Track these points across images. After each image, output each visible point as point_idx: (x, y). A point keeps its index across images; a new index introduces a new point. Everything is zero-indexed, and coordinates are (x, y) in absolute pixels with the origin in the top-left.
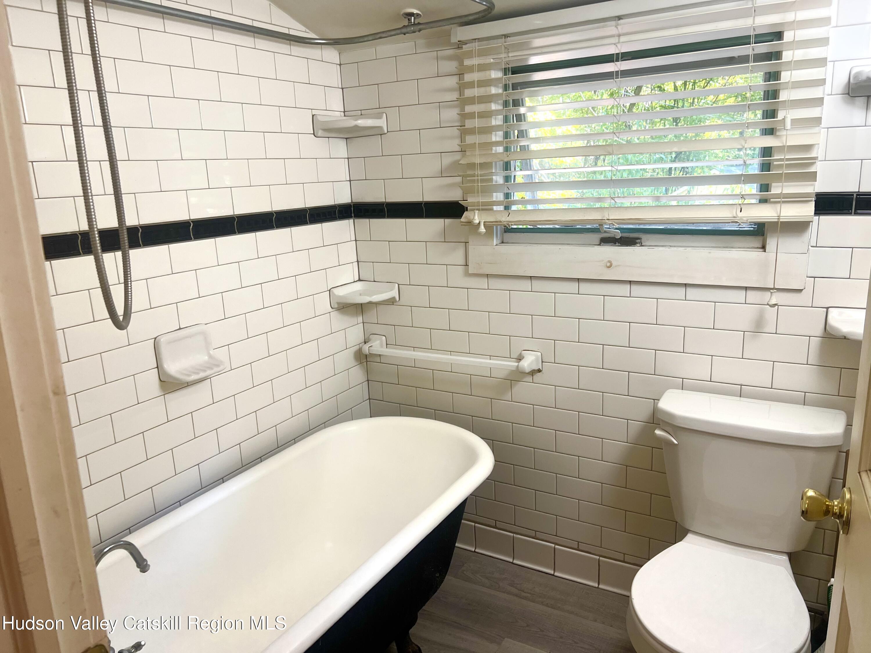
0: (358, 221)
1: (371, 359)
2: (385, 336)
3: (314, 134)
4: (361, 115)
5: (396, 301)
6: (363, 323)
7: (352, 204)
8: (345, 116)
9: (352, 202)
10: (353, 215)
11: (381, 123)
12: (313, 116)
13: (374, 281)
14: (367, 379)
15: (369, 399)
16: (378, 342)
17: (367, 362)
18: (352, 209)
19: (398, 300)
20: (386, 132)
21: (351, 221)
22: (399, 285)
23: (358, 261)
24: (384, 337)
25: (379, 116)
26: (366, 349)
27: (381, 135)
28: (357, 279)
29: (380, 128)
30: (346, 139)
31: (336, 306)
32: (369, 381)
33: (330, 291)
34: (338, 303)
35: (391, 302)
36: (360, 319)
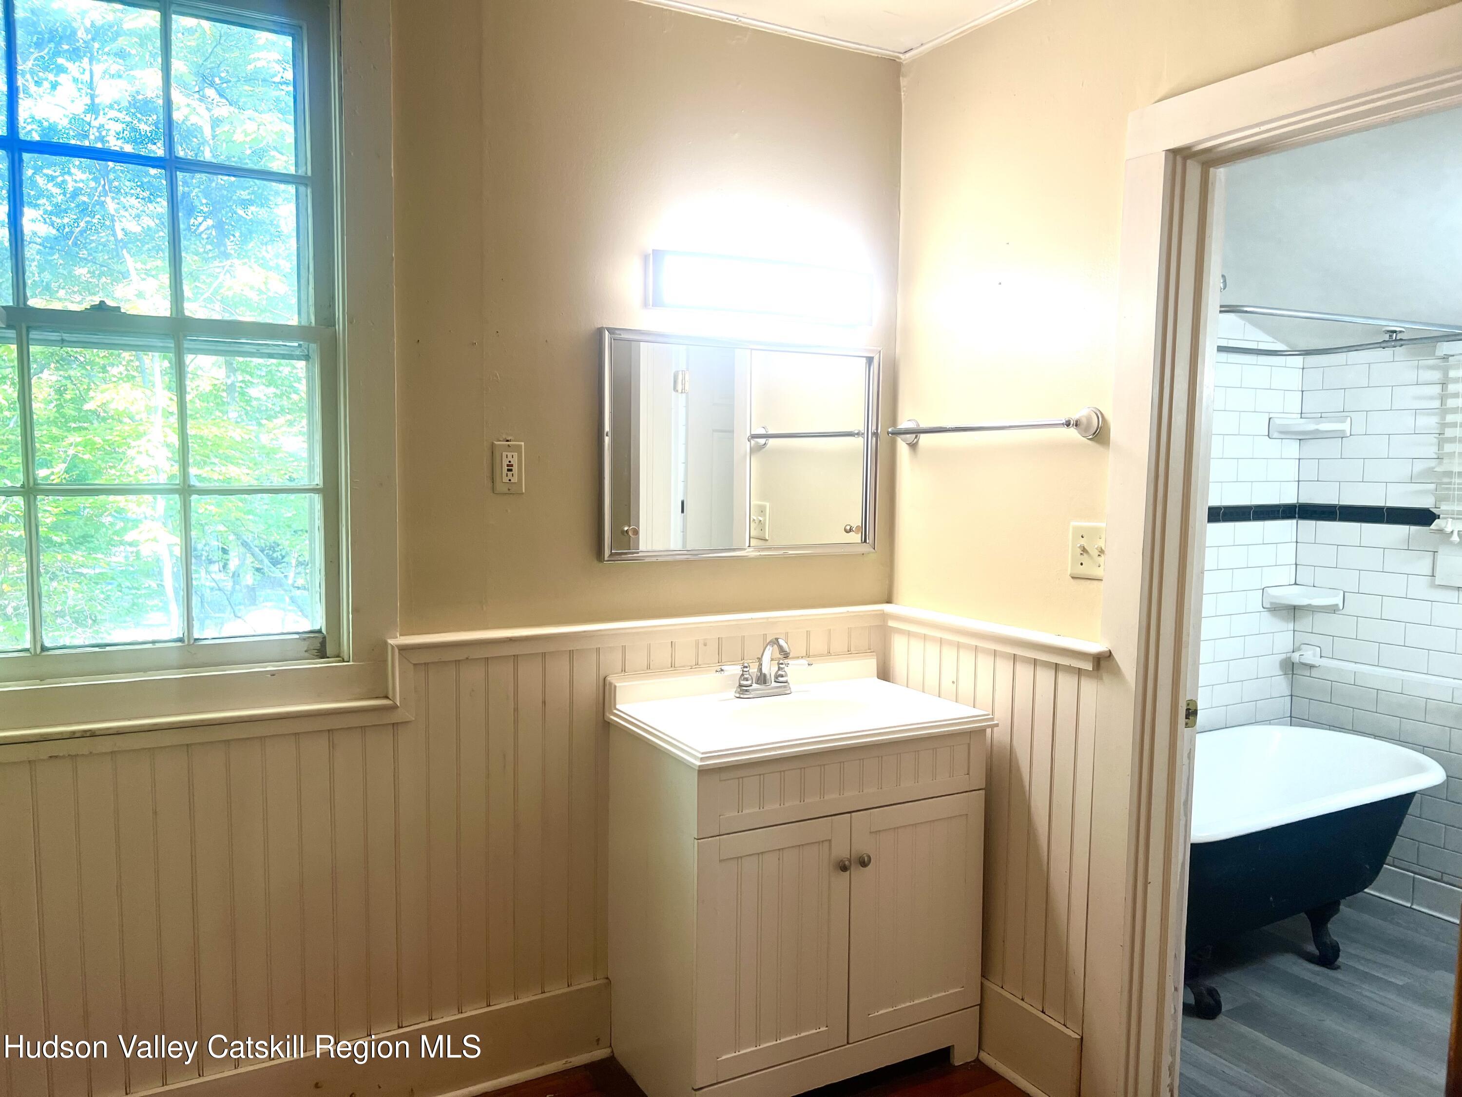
0: (1301, 522)
1: (1299, 672)
2: (1320, 647)
3: (1268, 435)
4: (1321, 417)
5: (1339, 610)
6: (1294, 631)
7: (1297, 505)
8: (1301, 418)
9: (1298, 503)
10: (1297, 516)
11: (1345, 426)
12: (1270, 419)
13: (1314, 586)
14: (1290, 694)
15: (1291, 717)
16: (1310, 653)
17: (1293, 674)
18: (1297, 509)
19: (1341, 608)
20: (1348, 435)
21: (1294, 521)
22: (1344, 592)
23: (1296, 564)
24: (1319, 649)
25: (1342, 420)
26: (1296, 657)
27: (1342, 438)
28: (1294, 582)
29: (1343, 431)
30: (1300, 440)
31: (1268, 606)
32: (1293, 697)
33: (1263, 589)
34: (1271, 603)
35: (1333, 609)
36: (1291, 626)
